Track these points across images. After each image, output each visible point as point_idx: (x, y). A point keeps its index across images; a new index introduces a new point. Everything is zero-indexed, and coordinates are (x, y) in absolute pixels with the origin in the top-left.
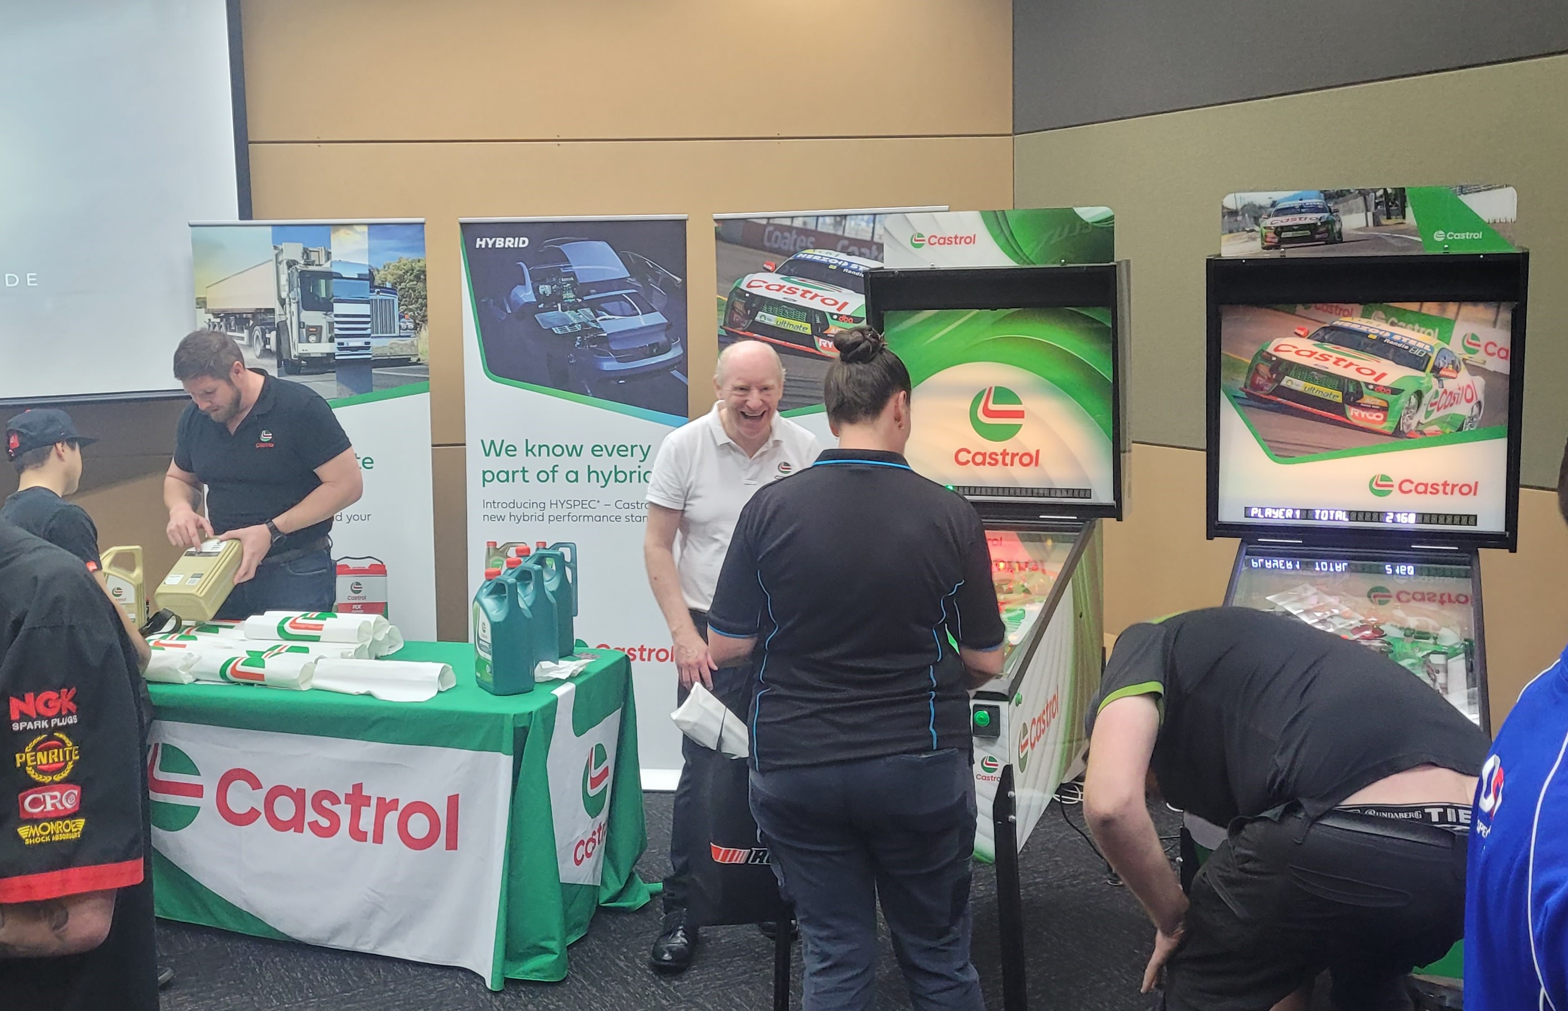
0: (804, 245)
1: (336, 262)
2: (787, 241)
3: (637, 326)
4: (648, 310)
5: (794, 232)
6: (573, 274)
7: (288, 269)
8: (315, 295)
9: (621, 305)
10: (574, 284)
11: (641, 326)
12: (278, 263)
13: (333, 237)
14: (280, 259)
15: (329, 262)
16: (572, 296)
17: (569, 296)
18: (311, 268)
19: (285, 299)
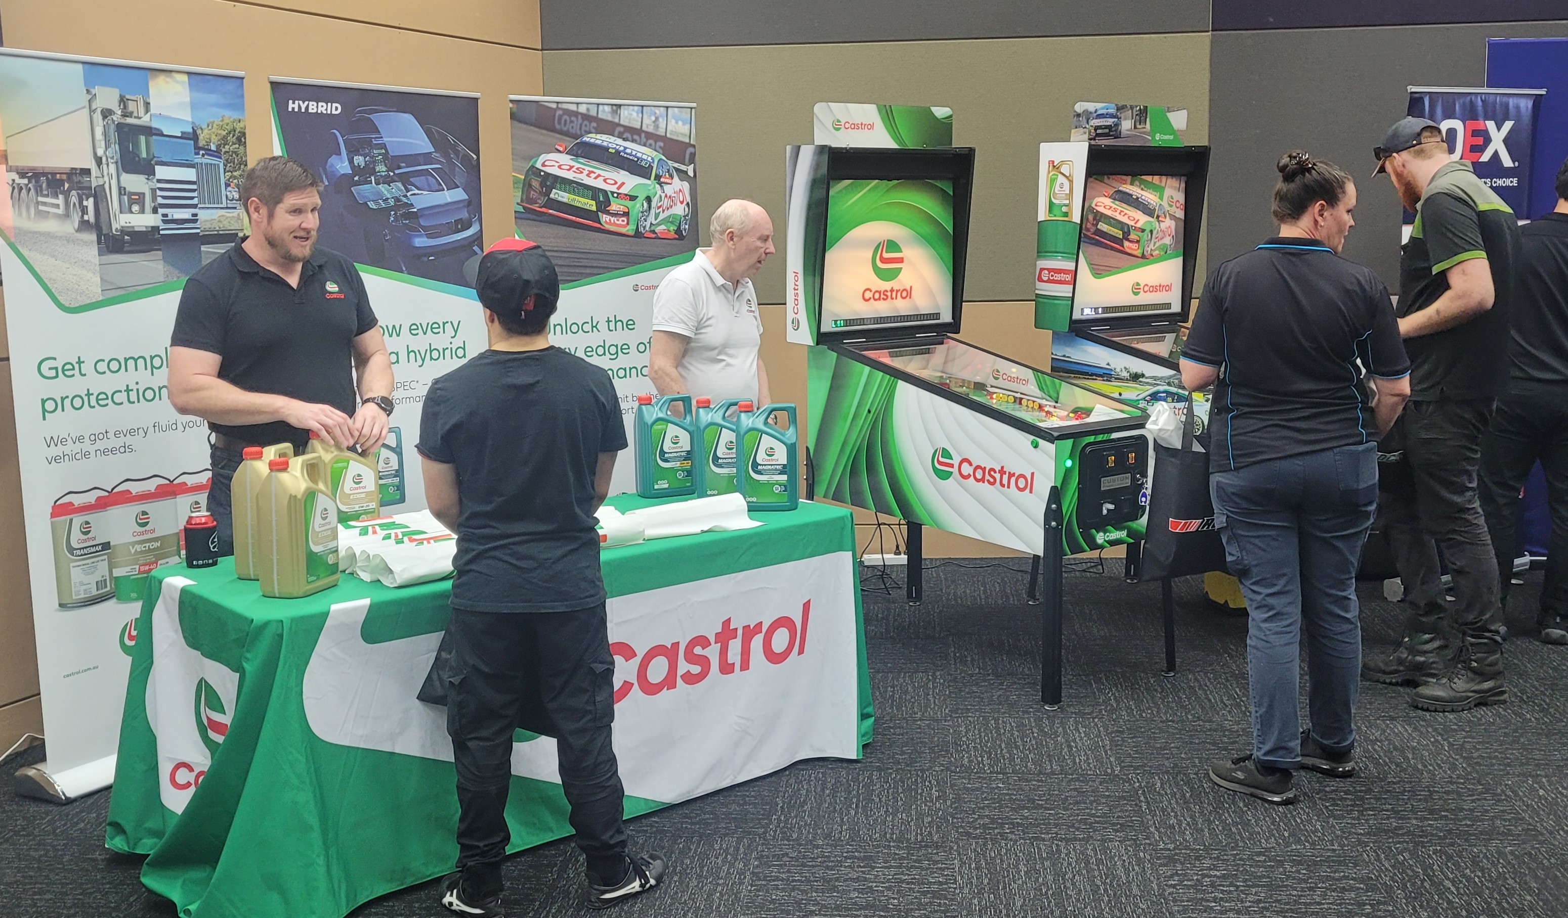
0: (587, 129)
1: (155, 115)
2: (574, 125)
3: (442, 202)
4: (452, 186)
5: (580, 117)
6: (383, 146)
7: (104, 120)
8: (136, 154)
9: (427, 179)
10: (386, 155)
11: (446, 202)
12: (92, 111)
13: (151, 84)
14: (94, 107)
15: (149, 114)
16: (384, 169)
17: (381, 168)
18: (129, 121)
19: (101, 158)
